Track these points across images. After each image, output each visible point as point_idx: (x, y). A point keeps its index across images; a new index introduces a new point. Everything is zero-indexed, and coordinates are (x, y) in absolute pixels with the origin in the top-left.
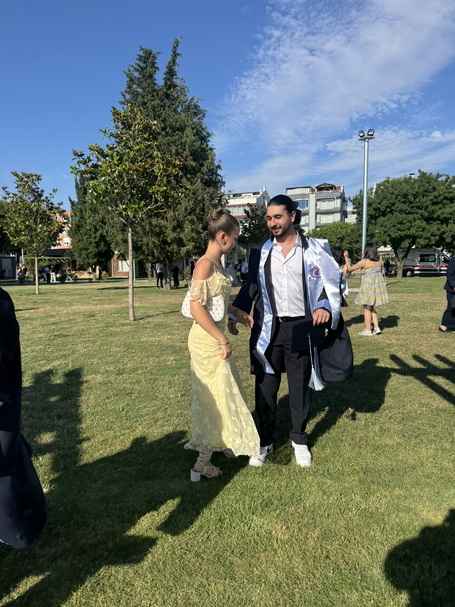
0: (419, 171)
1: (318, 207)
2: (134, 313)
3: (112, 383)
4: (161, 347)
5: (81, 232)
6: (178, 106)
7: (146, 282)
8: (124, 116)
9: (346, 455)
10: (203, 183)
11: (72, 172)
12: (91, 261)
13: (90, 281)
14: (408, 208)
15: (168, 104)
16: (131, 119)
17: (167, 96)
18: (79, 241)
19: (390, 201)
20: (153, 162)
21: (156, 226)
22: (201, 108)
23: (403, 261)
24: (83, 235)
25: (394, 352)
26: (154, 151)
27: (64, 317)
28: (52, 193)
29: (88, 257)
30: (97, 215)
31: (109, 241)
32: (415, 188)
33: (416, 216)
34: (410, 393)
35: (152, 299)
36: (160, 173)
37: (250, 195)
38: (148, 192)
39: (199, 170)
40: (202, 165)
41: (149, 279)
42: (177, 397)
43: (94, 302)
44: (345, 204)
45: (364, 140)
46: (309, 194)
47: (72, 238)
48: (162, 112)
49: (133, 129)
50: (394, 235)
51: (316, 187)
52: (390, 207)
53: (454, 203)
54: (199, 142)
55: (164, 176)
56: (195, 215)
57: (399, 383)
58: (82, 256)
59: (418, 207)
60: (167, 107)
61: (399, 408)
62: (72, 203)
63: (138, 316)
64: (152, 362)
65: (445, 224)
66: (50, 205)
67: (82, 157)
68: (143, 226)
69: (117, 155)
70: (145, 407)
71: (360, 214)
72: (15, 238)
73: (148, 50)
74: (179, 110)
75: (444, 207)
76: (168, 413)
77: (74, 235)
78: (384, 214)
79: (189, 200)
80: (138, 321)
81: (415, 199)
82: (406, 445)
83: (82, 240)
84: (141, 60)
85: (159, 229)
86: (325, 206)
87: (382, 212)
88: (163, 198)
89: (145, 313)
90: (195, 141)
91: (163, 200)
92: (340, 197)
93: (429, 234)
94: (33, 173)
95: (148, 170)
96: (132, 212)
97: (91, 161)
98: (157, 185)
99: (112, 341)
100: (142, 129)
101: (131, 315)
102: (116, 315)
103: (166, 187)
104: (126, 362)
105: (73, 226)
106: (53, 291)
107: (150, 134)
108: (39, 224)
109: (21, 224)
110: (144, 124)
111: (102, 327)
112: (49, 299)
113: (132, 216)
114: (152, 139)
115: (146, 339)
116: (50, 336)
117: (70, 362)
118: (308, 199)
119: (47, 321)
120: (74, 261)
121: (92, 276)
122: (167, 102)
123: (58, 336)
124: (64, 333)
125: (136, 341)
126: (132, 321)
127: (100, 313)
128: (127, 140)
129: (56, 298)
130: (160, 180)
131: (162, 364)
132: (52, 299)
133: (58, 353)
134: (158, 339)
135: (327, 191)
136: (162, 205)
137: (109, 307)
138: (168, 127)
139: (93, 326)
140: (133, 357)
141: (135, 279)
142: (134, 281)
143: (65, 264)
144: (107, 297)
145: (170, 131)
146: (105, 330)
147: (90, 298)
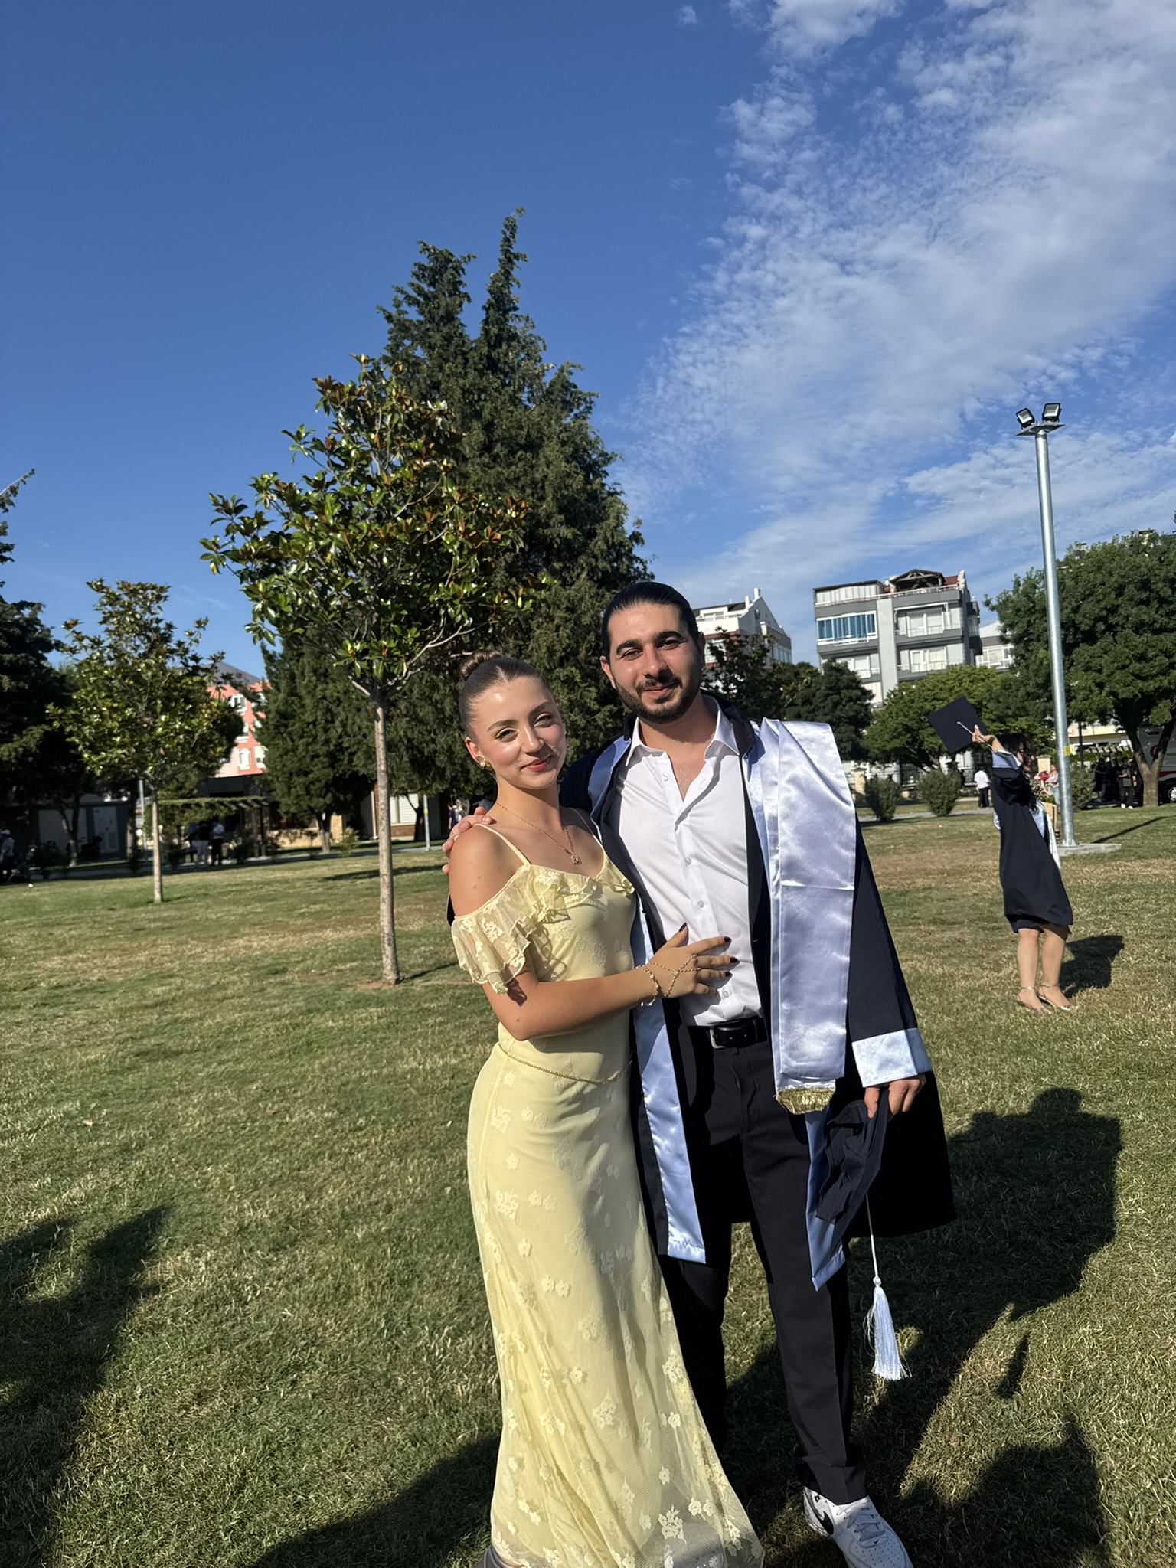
1: (902, 632)
2: (396, 957)
5: (290, 729)
6: (521, 389)
8: (352, 392)
10: (595, 582)
12: (318, 802)
13: (313, 854)
14: (1157, 616)
15: (495, 385)
16: (370, 399)
17: (493, 364)
18: (286, 754)
19: (1104, 602)
20: (439, 516)
22: (580, 388)
23: (1157, 761)
24: (295, 737)
26: (442, 485)
27: (196, 980)
28: (194, 630)
29: (308, 793)
30: (331, 686)
36: (458, 544)
37: (722, 613)
38: (425, 601)
39: (583, 549)
40: (591, 535)
44: (973, 618)
45: (1034, 432)
46: (874, 601)
47: (267, 746)
49: (378, 426)
50: (1125, 693)
51: (893, 582)
52: (1104, 619)
54: (581, 477)
55: (471, 552)
56: (575, 665)
58: (293, 790)
60: (492, 392)
62: (270, 658)
63: (411, 966)
64: (414, 1176)
66: (191, 663)
67: (240, 515)
68: (437, 702)
69: (336, 502)
71: (1023, 642)
72: (98, 754)
73: (441, 252)
74: (524, 397)
77: (273, 739)
78: (1090, 637)
79: (558, 627)
80: (408, 986)
83: (294, 749)
84: (424, 276)
86: (919, 627)
88: (469, 616)
90: (568, 475)
91: (469, 622)
92: (960, 603)
94: (147, 580)
95: (426, 538)
96: (380, 660)
97: (266, 523)
98: (451, 580)
99: (304, 1077)
100: (403, 427)
101: (389, 967)
102: (348, 966)
103: (478, 582)
104: (321, 1180)
105: (271, 716)
106: (203, 891)
107: (430, 438)
108: (161, 714)
109: (111, 718)
110: (411, 413)
111: (291, 1015)
112: (180, 918)
113: (380, 671)
114: (434, 452)
115: (415, 1064)
116: (124, 1057)
117: (132, 1179)
118: (874, 612)
119: (143, 994)
120: (275, 805)
121: (317, 842)
122: (492, 380)
123: (147, 1053)
124: (170, 1043)
125: (380, 1074)
126: (390, 984)
127: (303, 961)
128: (362, 459)
129: (200, 914)
130: (461, 566)
131: (448, 1190)
132: (188, 917)
133: (110, 1136)
134: (453, 1061)
135: (923, 590)
136: (471, 638)
137: (336, 936)
138: (499, 444)
139: (268, 1011)
140: (351, 1153)
141: (428, 844)
142: (426, 849)
143: (250, 813)
144: (342, 902)
145: (502, 453)
146: (298, 1026)
147: (292, 910)
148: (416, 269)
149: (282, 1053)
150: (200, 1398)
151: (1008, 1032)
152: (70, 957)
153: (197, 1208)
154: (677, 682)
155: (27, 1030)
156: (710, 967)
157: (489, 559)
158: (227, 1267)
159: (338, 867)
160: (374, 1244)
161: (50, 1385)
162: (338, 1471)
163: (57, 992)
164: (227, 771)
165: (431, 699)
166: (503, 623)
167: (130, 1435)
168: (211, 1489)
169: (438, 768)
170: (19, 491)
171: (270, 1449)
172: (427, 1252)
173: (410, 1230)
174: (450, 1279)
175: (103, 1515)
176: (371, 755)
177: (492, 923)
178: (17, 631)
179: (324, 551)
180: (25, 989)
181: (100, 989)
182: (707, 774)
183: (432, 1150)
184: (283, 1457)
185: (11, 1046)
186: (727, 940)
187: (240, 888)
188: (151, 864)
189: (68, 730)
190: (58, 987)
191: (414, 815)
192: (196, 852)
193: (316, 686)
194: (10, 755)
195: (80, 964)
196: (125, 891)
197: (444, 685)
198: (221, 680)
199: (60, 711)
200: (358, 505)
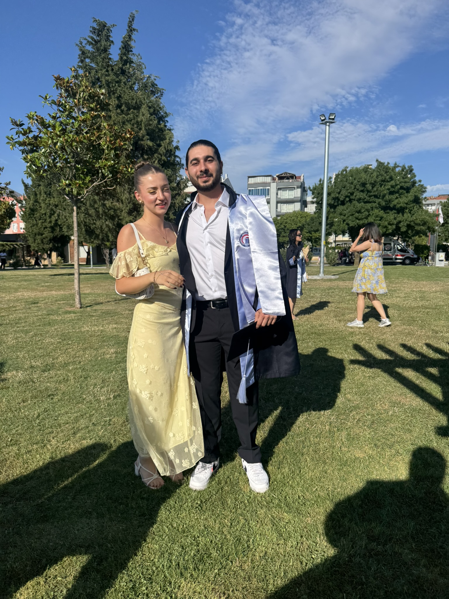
0: (377, 161)
1: (279, 196)
2: (80, 300)
3: (33, 382)
4: (103, 338)
5: (35, 216)
6: (134, 83)
7: (103, 269)
8: (68, 82)
9: (308, 475)
10: (161, 165)
11: (8, 143)
12: (46, 246)
14: (366, 197)
15: (124, 81)
16: (75, 86)
17: (123, 72)
18: (34, 226)
19: (349, 190)
20: (100, 134)
21: (111, 208)
22: (159, 86)
24: (37, 219)
25: (356, 341)
26: (102, 122)
27: (4, 305)
29: (42, 242)
30: (52, 199)
31: (60, 224)
32: (373, 177)
33: (374, 205)
34: (378, 389)
35: (105, 285)
36: (107, 145)
38: (94, 166)
39: (156, 151)
40: (159, 146)
41: (107, 266)
42: (110, 399)
43: (42, 288)
44: (305, 193)
45: (325, 124)
46: (270, 183)
47: (26, 222)
48: (117, 88)
49: (77, 97)
50: (352, 224)
51: (277, 176)
52: (348, 197)
53: (409, 193)
54: (156, 122)
55: (112, 149)
57: (365, 377)
58: (36, 241)
59: (376, 196)
60: (123, 83)
61: (367, 408)
62: (26, 186)
63: (86, 303)
64: (88, 355)
65: (401, 214)
67: (22, 127)
68: (96, 208)
69: (60, 125)
70: (67, 413)
71: (319, 204)
73: (102, 22)
74: (136, 87)
75: (400, 197)
76: (94, 420)
77: (28, 220)
78: (343, 203)
80: (85, 309)
81: (373, 187)
82: (380, 458)
83: (37, 225)
84: (95, 32)
85: (114, 212)
86: (286, 195)
87: (342, 201)
88: (111, 173)
89: (94, 300)
90: (151, 120)
91: (110, 176)
92: (301, 187)
93: (386, 223)
95: (95, 142)
96: (76, 188)
97: (32, 131)
98: (104, 159)
99: (49, 331)
100: (87, 98)
101: (78, 303)
102: (62, 302)
103: (114, 161)
104: (57, 356)
105: (27, 210)
107: (98, 103)
110: (91, 93)
111: (42, 315)
113: (76, 192)
114: (99, 109)
115: (88, 329)
118: (269, 188)
120: (29, 247)
121: (46, 262)
122: (123, 79)
125: (76, 331)
126: (78, 308)
127: (44, 300)
128: (71, 109)
130: (108, 154)
131: (100, 358)
134: (102, 328)
135: (288, 181)
136: (111, 182)
137: (56, 293)
138: (124, 105)
139: (33, 314)
140: (67, 350)
141: (92, 266)
142: (91, 268)
143: (18, 249)
144: (58, 283)
145: (125, 109)
146: (45, 318)
147: (38, 284)
148: (91, 29)
149: (40, 325)
153: (16, 363)
157: (119, 152)
159: (55, 272)
160: (76, 370)
164: (8, 232)
165: (94, 207)
166: (123, 177)
169: (96, 234)
172: (93, 372)
173: (87, 367)
174: (100, 377)
176: (70, 227)
179: (55, 144)
183: (94, 349)
184: (50, 412)
187: (16, 277)
191: (86, 254)
193: (46, 199)
197: (99, 202)
198: (9, 192)
200: (69, 127)
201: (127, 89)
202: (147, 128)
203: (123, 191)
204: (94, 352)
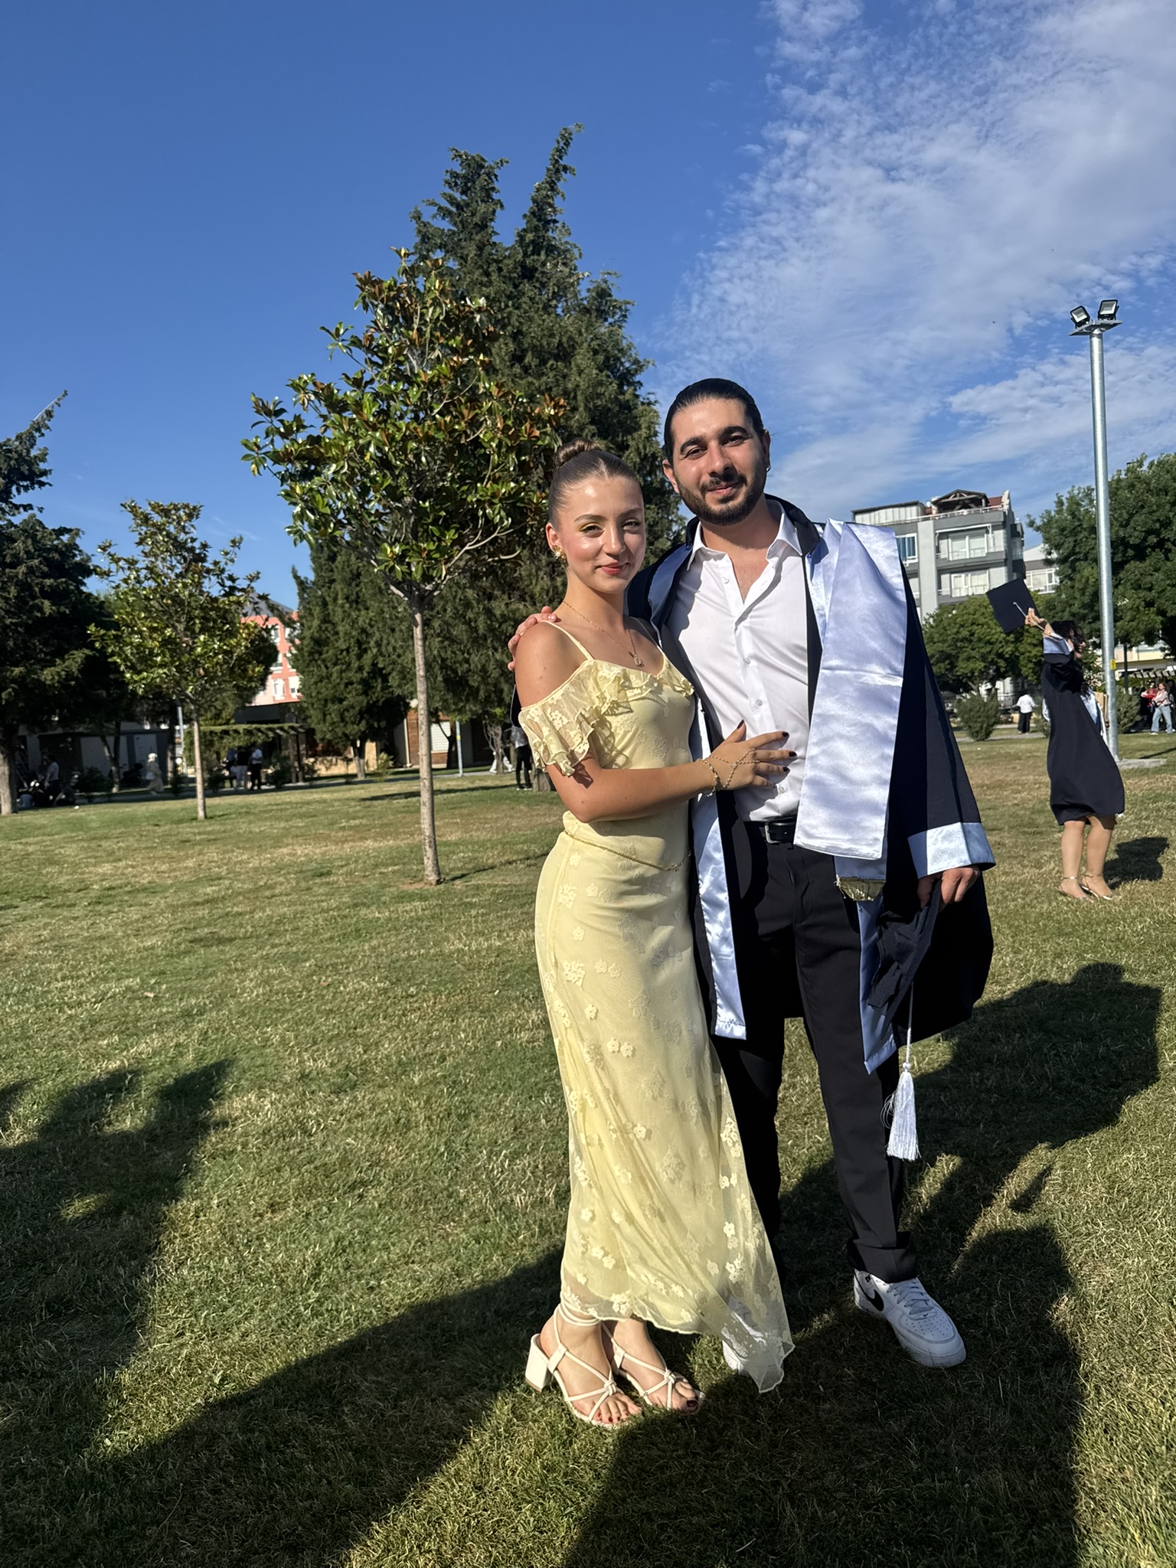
1: (943, 555)
2: (437, 860)
5: (323, 656)
6: (555, 297)
7: (489, 777)
8: (390, 288)
11: (246, 457)
12: (352, 729)
13: (349, 780)
15: (528, 293)
16: (409, 295)
17: (528, 273)
18: (321, 681)
19: (1158, 514)
20: (477, 414)
22: (615, 296)
24: (329, 664)
26: (479, 380)
27: (244, 882)
28: (229, 549)
29: (343, 719)
30: (363, 612)
31: (383, 668)
35: (498, 819)
36: (497, 441)
38: (463, 502)
43: (340, 834)
44: (1017, 541)
45: (1089, 332)
46: (915, 523)
47: (303, 673)
48: (511, 312)
49: (416, 323)
51: (935, 503)
54: (614, 387)
55: (510, 449)
58: (328, 717)
60: (525, 300)
62: (302, 584)
63: (451, 870)
66: (228, 583)
67: (280, 418)
68: (470, 620)
69: (375, 401)
72: (139, 673)
73: (473, 157)
74: (559, 306)
77: (308, 666)
80: (449, 885)
83: (329, 677)
84: (456, 184)
86: (961, 550)
88: (508, 515)
89: (472, 860)
90: (600, 384)
91: (508, 522)
92: (1004, 525)
94: (179, 501)
95: (464, 437)
96: (419, 562)
97: (304, 427)
98: (489, 479)
99: (355, 956)
100: (442, 324)
101: (430, 869)
102: (390, 869)
103: (516, 482)
104: (376, 1036)
105: (306, 642)
106: (244, 810)
107: (468, 334)
108: (199, 634)
109: (151, 637)
110: (450, 309)
111: (338, 908)
112: (224, 832)
113: (419, 574)
114: (471, 349)
115: (461, 946)
116: (179, 944)
117: (196, 1036)
118: (914, 535)
119: (193, 893)
120: (310, 732)
121: (353, 768)
122: (528, 289)
123: (201, 940)
124: (223, 932)
125: (428, 953)
126: (431, 884)
127: (346, 865)
128: (399, 355)
129: (243, 827)
130: (499, 465)
131: (499, 1043)
132: (231, 830)
133: (172, 1005)
134: (498, 943)
135: (965, 512)
136: (509, 541)
137: (376, 845)
138: (530, 353)
139: (316, 905)
140: (404, 1015)
141: (461, 771)
142: (460, 775)
143: (287, 740)
144: (380, 818)
145: (533, 364)
146: (345, 917)
147: (333, 824)
148: (448, 177)
149: (331, 938)
150: (273, 1207)
151: (1050, 917)
152: (120, 864)
153: (259, 1062)
154: (742, 480)
155: (84, 923)
156: (769, 760)
157: (527, 458)
158: (292, 1105)
159: (374, 790)
160: (432, 1086)
161: (133, 1196)
162: (407, 1263)
163: (110, 892)
164: (262, 699)
165: (464, 617)
167: (210, 1235)
168: (289, 1277)
169: (471, 687)
170: (53, 414)
171: (341, 1247)
172: (482, 1093)
173: (464, 1075)
174: (505, 1113)
175: (191, 1295)
176: (407, 675)
177: (557, 712)
178: (57, 556)
179: (362, 450)
180: (79, 891)
181: (150, 890)
182: (768, 574)
183: (482, 1012)
184: (355, 1253)
185: (70, 936)
186: (786, 735)
187: (281, 807)
188: (194, 789)
189: (110, 650)
190: (111, 888)
191: (447, 743)
192: (235, 778)
194: (53, 679)
195: (130, 869)
196: (168, 810)
197: (478, 603)
198: (257, 600)
199: (102, 632)
200: (397, 406)
201: (536, 312)
202: (591, 405)
203: (534, 571)
204: (481, 1023)
